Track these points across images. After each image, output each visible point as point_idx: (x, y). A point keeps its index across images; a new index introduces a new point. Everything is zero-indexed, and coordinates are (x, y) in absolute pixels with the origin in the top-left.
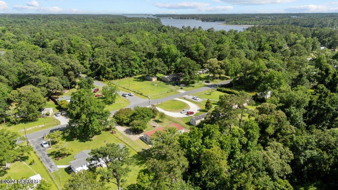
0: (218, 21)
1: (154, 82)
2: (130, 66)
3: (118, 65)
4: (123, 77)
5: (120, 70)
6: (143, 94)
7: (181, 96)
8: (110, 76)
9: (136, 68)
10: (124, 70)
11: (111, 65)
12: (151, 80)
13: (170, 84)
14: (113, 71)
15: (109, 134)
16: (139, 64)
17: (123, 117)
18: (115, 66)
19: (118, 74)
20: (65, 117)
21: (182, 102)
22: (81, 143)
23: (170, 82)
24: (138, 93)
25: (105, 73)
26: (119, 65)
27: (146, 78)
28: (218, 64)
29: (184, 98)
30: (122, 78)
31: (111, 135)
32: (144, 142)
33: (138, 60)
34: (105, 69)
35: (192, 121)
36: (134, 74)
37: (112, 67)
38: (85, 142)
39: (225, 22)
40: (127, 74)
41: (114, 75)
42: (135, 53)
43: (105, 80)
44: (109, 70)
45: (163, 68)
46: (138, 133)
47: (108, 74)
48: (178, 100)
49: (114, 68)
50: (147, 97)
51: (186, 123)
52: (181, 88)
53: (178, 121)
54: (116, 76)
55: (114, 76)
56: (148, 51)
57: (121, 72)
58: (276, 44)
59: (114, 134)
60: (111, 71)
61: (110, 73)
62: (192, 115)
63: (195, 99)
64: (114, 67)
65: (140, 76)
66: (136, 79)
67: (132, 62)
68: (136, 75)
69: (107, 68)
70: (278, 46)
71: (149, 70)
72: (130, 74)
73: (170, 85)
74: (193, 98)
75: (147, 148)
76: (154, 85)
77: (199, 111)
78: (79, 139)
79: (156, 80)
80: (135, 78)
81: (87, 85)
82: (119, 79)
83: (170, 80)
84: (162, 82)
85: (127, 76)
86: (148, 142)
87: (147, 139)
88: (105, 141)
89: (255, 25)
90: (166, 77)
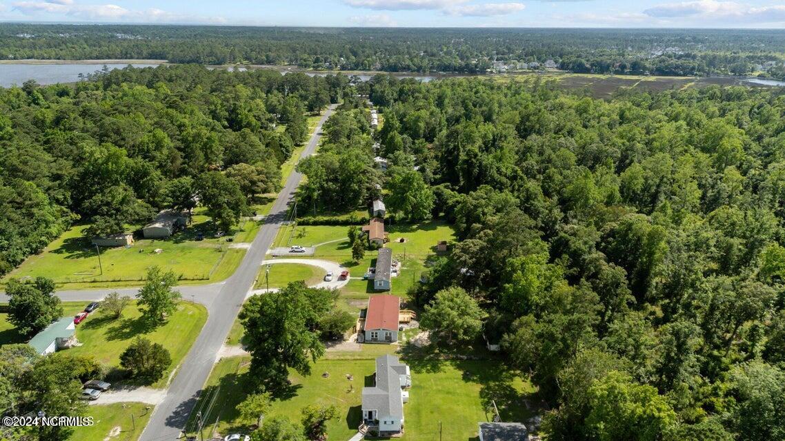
7: (259, 254)
12: (122, 244)
27: (96, 242)
28: (259, 172)
29: (275, 256)
32: (377, 344)
35: (381, 284)
36: (44, 242)
46: (338, 338)
50: (202, 279)
51: (367, 292)
52: (230, 240)
53: (351, 293)
62: (349, 278)
63: (301, 250)
65: (58, 242)
66: (67, 254)
67: (36, 211)
74: (292, 252)
75: (398, 348)
79: (133, 240)
80: (57, 252)
83: (170, 230)
86: (382, 341)
87: (376, 336)
88: (325, 375)
89: (59, 59)
90: (158, 225)
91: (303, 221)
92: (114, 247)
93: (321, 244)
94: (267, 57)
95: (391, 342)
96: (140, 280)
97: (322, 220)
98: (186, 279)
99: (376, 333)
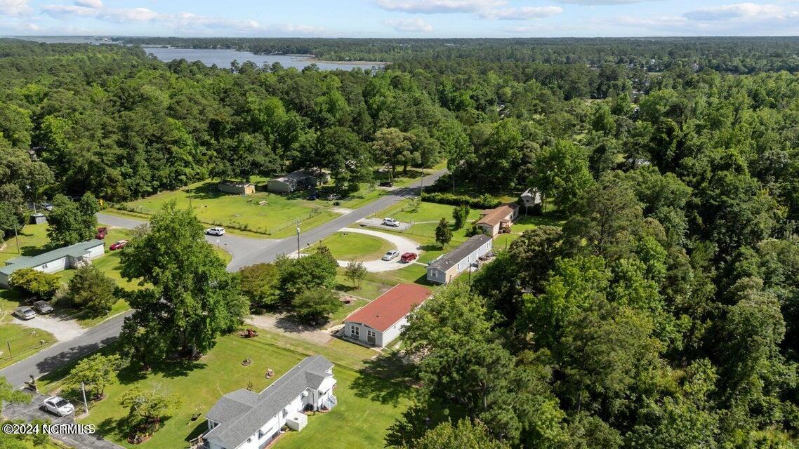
0: (293, 53)
1: (249, 196)
2: (172, 159)
3: (137, 158)
4: (154, 192)
5: (145, 171)
6: (248, 229)
7: (349, 221)
8: (120, 189)
9: (187, 164)
10: (156, 172)
11: (119, 160)
12: (240, 192)
13: (298, 197)
14: (125, 175)
15: (239, 339)
16: (193, 151)
17: (260, 290)
18: (130, 161)
19: (142, 183)
20: (58, 319)
21: (366, 235)
22: (176, 379)
23: (292, 192)
24: (233, 228)
25: (101, 185)
26: (140, 158)
27: (221, 187)
28: (405, 139)
29: (362, 226)
30: (149, 194)
31: (246, 340)
32: (354, 343)
33: (189, 142)
34: (101, 171)
35: (434, 275)
36: (181, 181)
37: (122, 165)
38: (186, 375)
39: (314, 56)
40: (165, 181)
41: (129, 188)
42: (179, 123)
43: (106, 205)
44: (115, 173)
45: (267, 159)
46: (317, 324)
47: (112, 187)
48: (351, 233)
49: (127, 168)
50: (265, 234)
51: (416, 282)
52: (337, 204)
53: (395, 279)
54: (136, 189)
55: (131, 190)
56: (211, 116)
57: (149, 178)
58: (483, 95)
59: (255, 338)
60: (120, 177)
61: (116, 181)
62: (414, 261)
63: (393, 223)
64: (125, 164)
65: (200, 184)
66: (193, 194)
67: (175, 149)
68: (186, 185)
69: (109, 170)
70: (486, 99)
71: (232, 165)
72: (171, 181)
73: (299, 199)
74: (383, 224)
75: (375, 357)
76: (258, 203)
77: (422, 251)
78: (163, 371)
79: (254, 191)
80: (187, 191)
81: (80, 219)
82: (143, 197)
83: (293, 186)
84: (272, 195)
85: (164, 187)
86: (364, 342)
87: (357, 333)
88: (245, 361)
89: (382, 61)
90: (281, 180)
91: (429, 197)
92: (233, 194)
93: (424, 222)
94: (568, 58)
95: (374, 345)
96: (213, 224)
97: (450, 198)
98: (250, 231)
99: (357, 329)
